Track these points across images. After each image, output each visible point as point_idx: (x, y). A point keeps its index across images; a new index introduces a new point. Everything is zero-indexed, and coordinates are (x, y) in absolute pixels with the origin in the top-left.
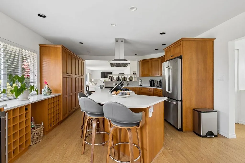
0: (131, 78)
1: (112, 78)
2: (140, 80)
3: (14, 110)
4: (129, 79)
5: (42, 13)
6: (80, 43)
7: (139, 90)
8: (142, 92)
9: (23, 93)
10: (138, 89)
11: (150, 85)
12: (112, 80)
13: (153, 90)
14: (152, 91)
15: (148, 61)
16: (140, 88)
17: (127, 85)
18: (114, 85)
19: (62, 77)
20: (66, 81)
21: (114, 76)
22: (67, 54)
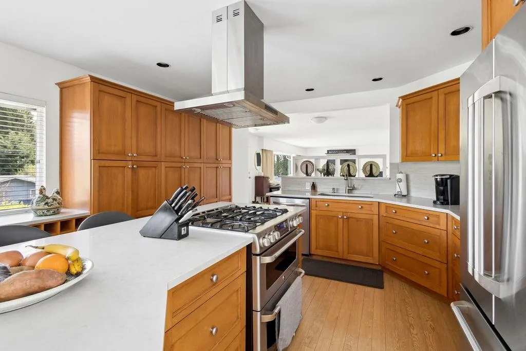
0: (371, 166)
1: (307, 165)
2: (399, 176)
4: (364, 169)
7: (386, 212)
8: (396, 222)
10: (383, 209)
11: (438, 199)
12: (309, 172)
13: (443, 221)
14: (439, 224)
15: (428, 96)
16: (388, 207)
17: (348, 190)
18: (308, 187)
19: (97, 166)
20: (120, 176)
21: (313, 161)
22: (128, 101)
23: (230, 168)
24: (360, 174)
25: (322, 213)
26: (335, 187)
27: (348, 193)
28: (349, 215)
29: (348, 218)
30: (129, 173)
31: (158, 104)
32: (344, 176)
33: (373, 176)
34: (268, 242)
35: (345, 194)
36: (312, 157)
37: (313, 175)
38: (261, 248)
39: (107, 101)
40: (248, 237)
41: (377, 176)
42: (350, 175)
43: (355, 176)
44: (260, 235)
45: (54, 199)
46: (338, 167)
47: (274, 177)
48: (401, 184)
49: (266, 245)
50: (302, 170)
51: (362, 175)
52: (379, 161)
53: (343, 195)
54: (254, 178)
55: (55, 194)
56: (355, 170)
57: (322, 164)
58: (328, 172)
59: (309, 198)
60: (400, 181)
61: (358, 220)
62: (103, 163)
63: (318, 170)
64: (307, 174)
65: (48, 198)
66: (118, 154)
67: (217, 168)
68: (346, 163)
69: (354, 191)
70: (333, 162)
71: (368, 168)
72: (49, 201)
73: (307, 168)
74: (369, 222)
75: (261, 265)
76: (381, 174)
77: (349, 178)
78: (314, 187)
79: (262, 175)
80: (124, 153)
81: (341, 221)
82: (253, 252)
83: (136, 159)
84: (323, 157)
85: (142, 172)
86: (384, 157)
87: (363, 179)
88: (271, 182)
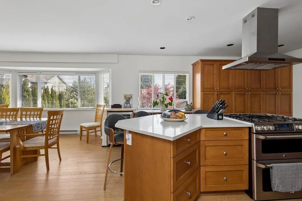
5: (163, 47)
19: (203, 94)
20: (212, 98)
22: (215, 65)
23: (290, 94)
30: (215, 97)
34: (260, 128)
38: (256, 130)
39: (207, 67)
44: (256, 125)
45: (190, 105)
55: (191, 104)
62: (205, 93)
65: (188, 105)
66: (211, 88)
67: (276, 94)
72: (189, 106)
80: (213, 88)
82: (252, 131)
83: (219, 90)
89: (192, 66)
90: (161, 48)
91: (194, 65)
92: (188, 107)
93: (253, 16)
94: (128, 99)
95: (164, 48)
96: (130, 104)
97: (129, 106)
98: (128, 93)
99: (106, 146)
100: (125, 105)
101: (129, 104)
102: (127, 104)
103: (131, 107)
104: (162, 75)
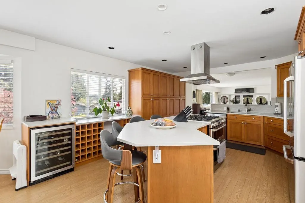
0: (261, 99)
1: (224, 99)
2: (277, 104)
3: (83, 126)
4: (257, 101)
6: (163, 60)
7: (268, 121)
8: (272, 126)
9: (101, 113)
10: (266, 119)
16: (269, 119)
17: (247, 111)
18: (225, 109)
19: (143, 99)
20: (149, 103)
21: (228, 96)
22: (151, 75)
24: (255, 103)
25: (233, 121)
26: (240, 109)
27: (247, 112)
28: (247, 122)
29: (247, 124)
30: (151, 102)
31: (160, 75)
32: (244, 104)
33: (262, 104)
35: (246, 113)
36: (227, 95)
37: (228, 103)
39: (145, 75)
40: (208, 123)
41: (265, 104)
42: (248, 103)
43: (251, 104)
44: (212, 123)
46: (242, 99)
47: (203, 104)
48: (277, 108)
49: (214, 126)
50: (221, 101)
51: (256, 104)
52: (266, 97)
53: (244, 113)
54: (192, 104)
56: (252, 101)
57: (233, 98)
58: (236, 102)
59: (226, 114)
60: (277, 106)
61: (252, 124)
62: (145, 98)
63: (230, 101)
64: (224, 103)
66: (148, 95)
67: (179, 100)
68: (246, 98)
69: (250, 111)
70: (239, 97)
71: (259, 100)
73: (224, 100)
74: (258, 126)
75: (213, 132)
76: (266, 103)
77: (248, 105)
78: (228, 109)
79: (197, 103)
80: (150, 95)
81: (243, 125)
82: (210, 128)
83: (153, 97)
84: (233, 95)
85: (155, 102)
86: (268, 94)
87: (256, 106)
88: (201, 107)
89: (128, 72)
90: (110, 48)
91: (130, 72)
92: (130, 112)
93: (201, 47)
94: (54, 108)
95: (113, 48)
96: (59, 113)
97: (57, 115)
98: (54, 98)
99: (27, 187)
100: (50, 115)
101: (57, 113)
102: (53, 113)
103: (59, 117)
104: (99, 76)
